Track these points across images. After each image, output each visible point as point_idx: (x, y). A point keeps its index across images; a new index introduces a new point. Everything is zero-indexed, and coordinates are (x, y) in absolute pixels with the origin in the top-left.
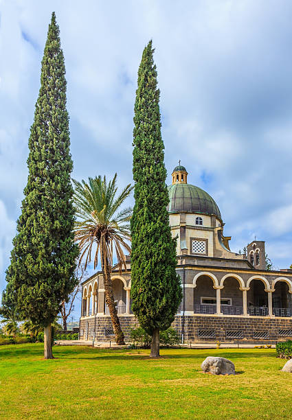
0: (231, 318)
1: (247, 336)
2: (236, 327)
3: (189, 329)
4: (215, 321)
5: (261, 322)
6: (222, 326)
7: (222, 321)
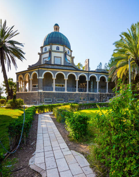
0: (59, 93)
1: (66, 101)
2: (61, 97)
3: (40, 98)
4: (52, 94)
5: (72, 95)
6: (55, 97)
7: (55, 94)
